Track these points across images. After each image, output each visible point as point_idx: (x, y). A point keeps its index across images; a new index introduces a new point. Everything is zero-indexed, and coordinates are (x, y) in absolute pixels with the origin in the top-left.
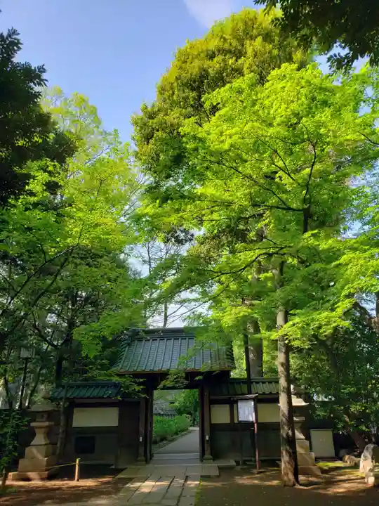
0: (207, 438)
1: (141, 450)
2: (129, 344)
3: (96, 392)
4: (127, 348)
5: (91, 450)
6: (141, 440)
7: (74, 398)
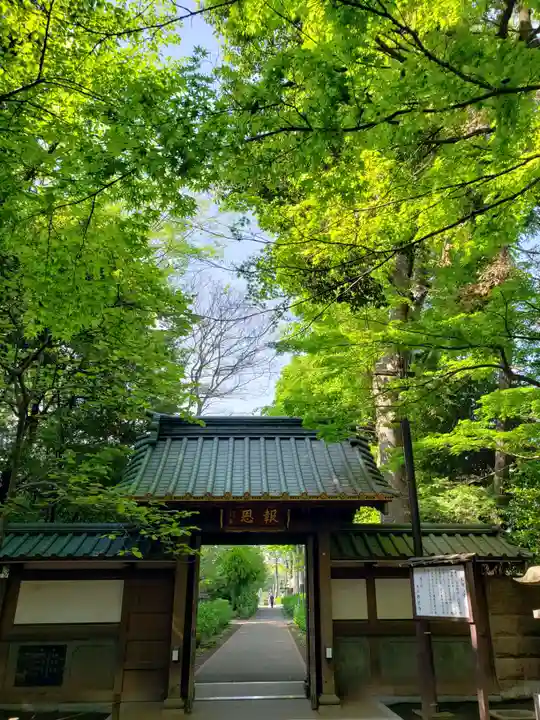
0: (329, 653)
1: (175, 680)
2: (153, 445)
3: (72, 546)
4: (149, 451)
5: (55, 679)
6: (175, 656)
7: (22, 557)
